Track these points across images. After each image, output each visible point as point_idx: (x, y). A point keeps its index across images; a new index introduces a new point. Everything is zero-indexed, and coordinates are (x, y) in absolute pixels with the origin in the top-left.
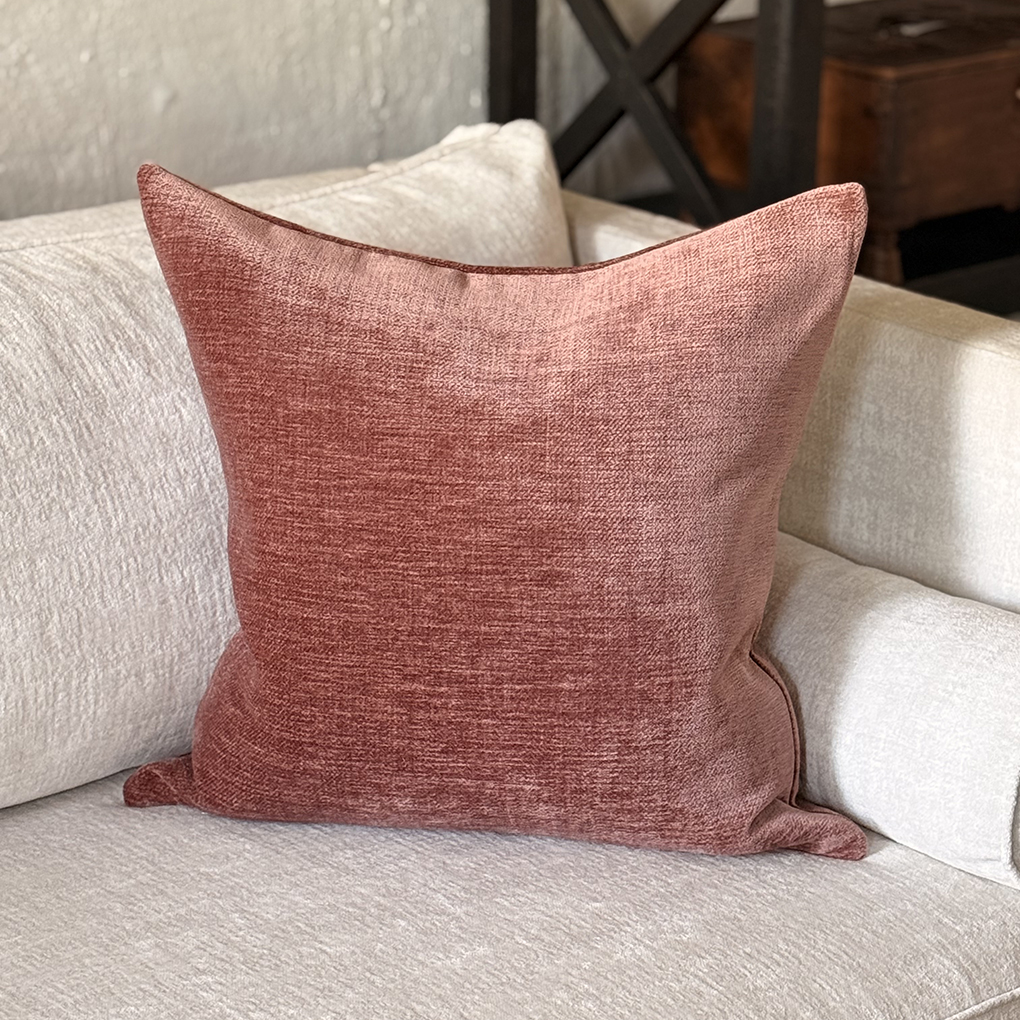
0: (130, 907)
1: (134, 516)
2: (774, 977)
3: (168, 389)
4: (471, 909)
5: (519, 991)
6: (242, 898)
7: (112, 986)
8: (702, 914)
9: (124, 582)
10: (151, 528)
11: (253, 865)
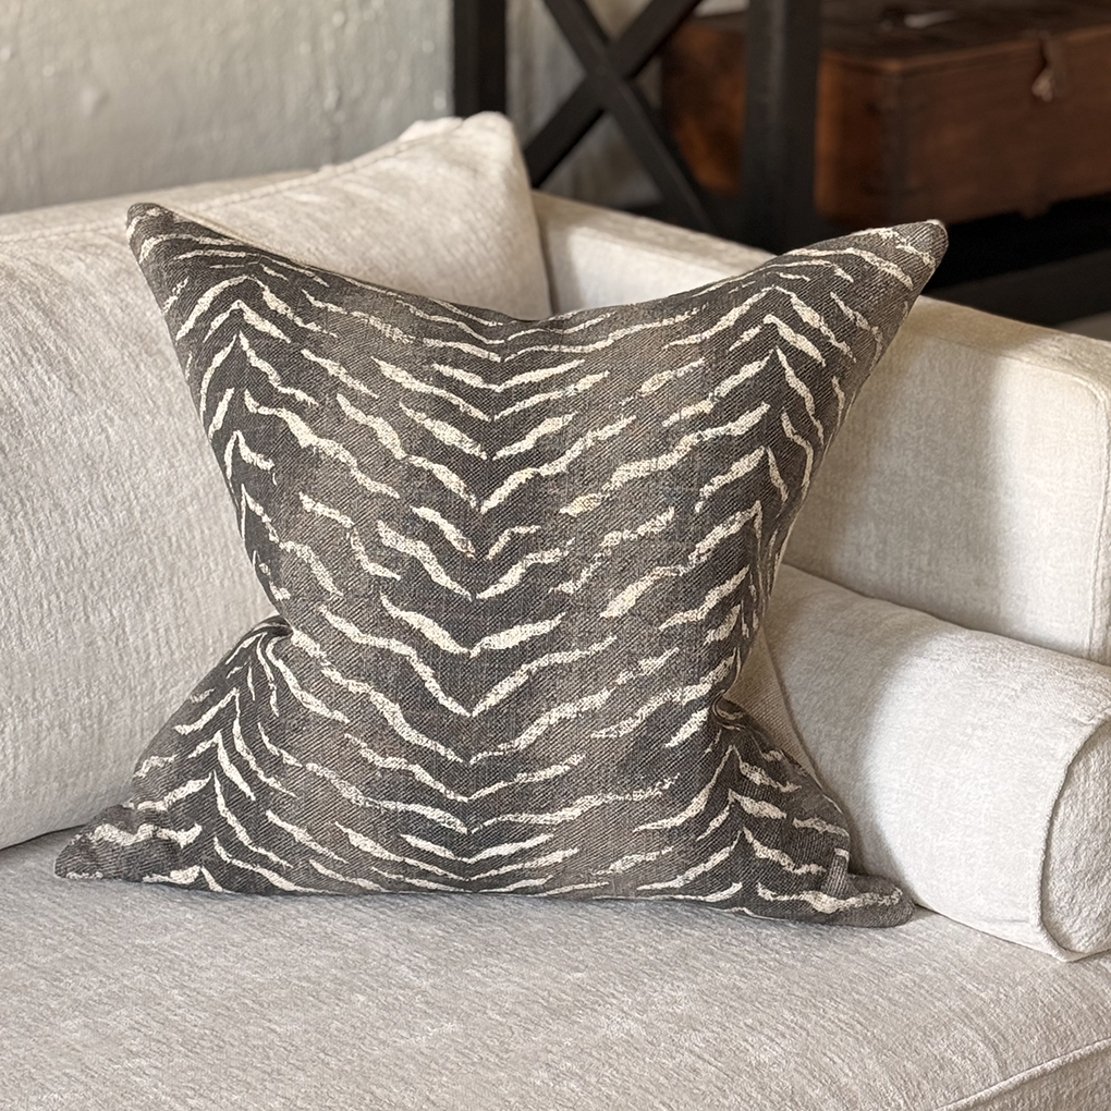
0: (55, 983)
1: (55, 548)
2: (780, 1051)
3: (93, 408)
4: (438, 981)
5: (493, 1072)
6: (182, 972)
7: (33, 1070)
8: (697, 984)
9: (45, 621)
10: (76, 561)
11: (195, 936)
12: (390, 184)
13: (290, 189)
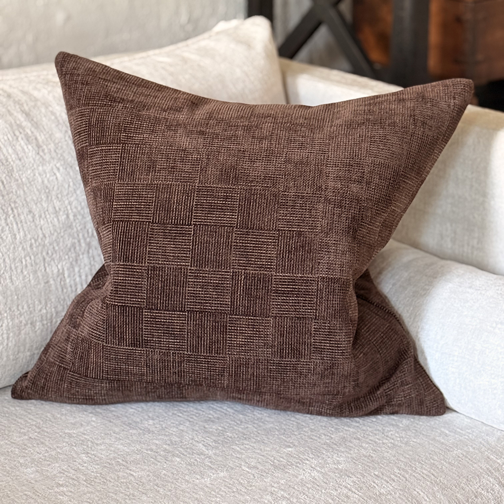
0: (23, 451)
1: (29, 233)
2: (391, 488)
3: (49, 163)
4: (218, 452)
5: (243, 495)
6: (88, 446)
7: (9, 493)
8: (350, 454)
9: (24, 271)
10: (40, 240)
11: (95, 429)
12: (205, 52)
13: (155, 55)
